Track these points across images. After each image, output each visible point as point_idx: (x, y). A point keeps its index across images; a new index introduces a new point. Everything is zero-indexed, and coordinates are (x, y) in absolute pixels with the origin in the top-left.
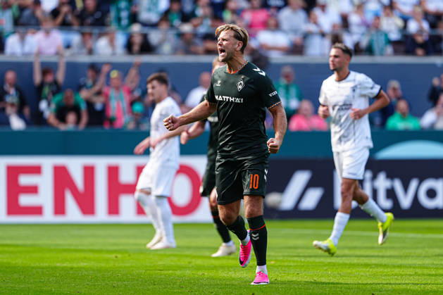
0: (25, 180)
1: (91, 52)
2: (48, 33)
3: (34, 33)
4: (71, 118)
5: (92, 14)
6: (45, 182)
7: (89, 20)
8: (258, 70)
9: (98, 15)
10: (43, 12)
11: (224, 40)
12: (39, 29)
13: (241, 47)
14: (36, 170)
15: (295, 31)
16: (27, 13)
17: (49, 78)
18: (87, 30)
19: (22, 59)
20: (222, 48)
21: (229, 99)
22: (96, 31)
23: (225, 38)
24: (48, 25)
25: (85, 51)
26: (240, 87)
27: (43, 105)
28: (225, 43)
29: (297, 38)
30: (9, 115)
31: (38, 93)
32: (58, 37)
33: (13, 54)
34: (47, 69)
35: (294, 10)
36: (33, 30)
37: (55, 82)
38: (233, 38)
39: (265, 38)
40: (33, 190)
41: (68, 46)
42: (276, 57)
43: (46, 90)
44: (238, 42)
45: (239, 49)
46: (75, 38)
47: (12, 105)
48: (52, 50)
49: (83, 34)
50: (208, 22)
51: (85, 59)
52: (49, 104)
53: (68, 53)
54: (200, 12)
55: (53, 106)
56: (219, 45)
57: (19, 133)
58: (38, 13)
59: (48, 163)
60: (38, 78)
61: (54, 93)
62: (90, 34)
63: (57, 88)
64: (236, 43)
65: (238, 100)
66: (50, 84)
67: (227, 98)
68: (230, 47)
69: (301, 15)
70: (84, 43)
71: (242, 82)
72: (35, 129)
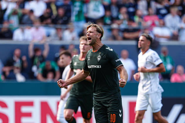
0: (25, 109)
1: (61, 39)
2: (37, 28)
3: (29, 28)
4: (50, 75)
5: (62, 18)
6: (36, 111)
7: (60, 21)
8: (109, 48)
9: (65, 19)
10: (35, 17)
11: (90, 32)
12: (32, 26)
13: (100, 36)
14: (31, 104)
15: (174, 27)
16: (26, 17)
17: (39, 53)
18: (59, 26)
19: (23, 43)
20: (90, 37)
21: (94, 67)
22: (64, 27)
23: (91, 31)
24: (38, 24)
25: (58, 38)
26: (99, 59)
27: (34, 69)
28: (91, 34)
29: (175, 31)
30: (16, 74)
31: (31, 61)
32: (43, 31)
33: (18, 40)
34: (37, 48)
35: (174, 16)
36: (29, 27)
37: (42, 56)
38: (96, 31)
39: (158, 31)
40: (29, 115)
41: (48, 36)
42: (163, 41)
43: (36, 60)
44: (99, 34)
45: (99, 37)
46: (53, 31)
47: (17, 68)
48: (39, 38)
49: (57, 29)
50: (126, 22)
51: (58, 43)
52: (38, 68)
53: (48, 40)
54: (121, 17)
55: (40, 69)
56: (88, 35)
57: (21, 83)
58: (32, 18)
59: (37, 100)
60: (31, 53)
61: (41, 62)
62: (61, 29)
63: (43, 59)
64: (97, 35)
65: (98, 67)
66: (39, 57)
67: (93, 66)
68: (94, 36)
69: (177, 18)
70: (57, 34)
71: (100, 56)
72: (30, 82)
